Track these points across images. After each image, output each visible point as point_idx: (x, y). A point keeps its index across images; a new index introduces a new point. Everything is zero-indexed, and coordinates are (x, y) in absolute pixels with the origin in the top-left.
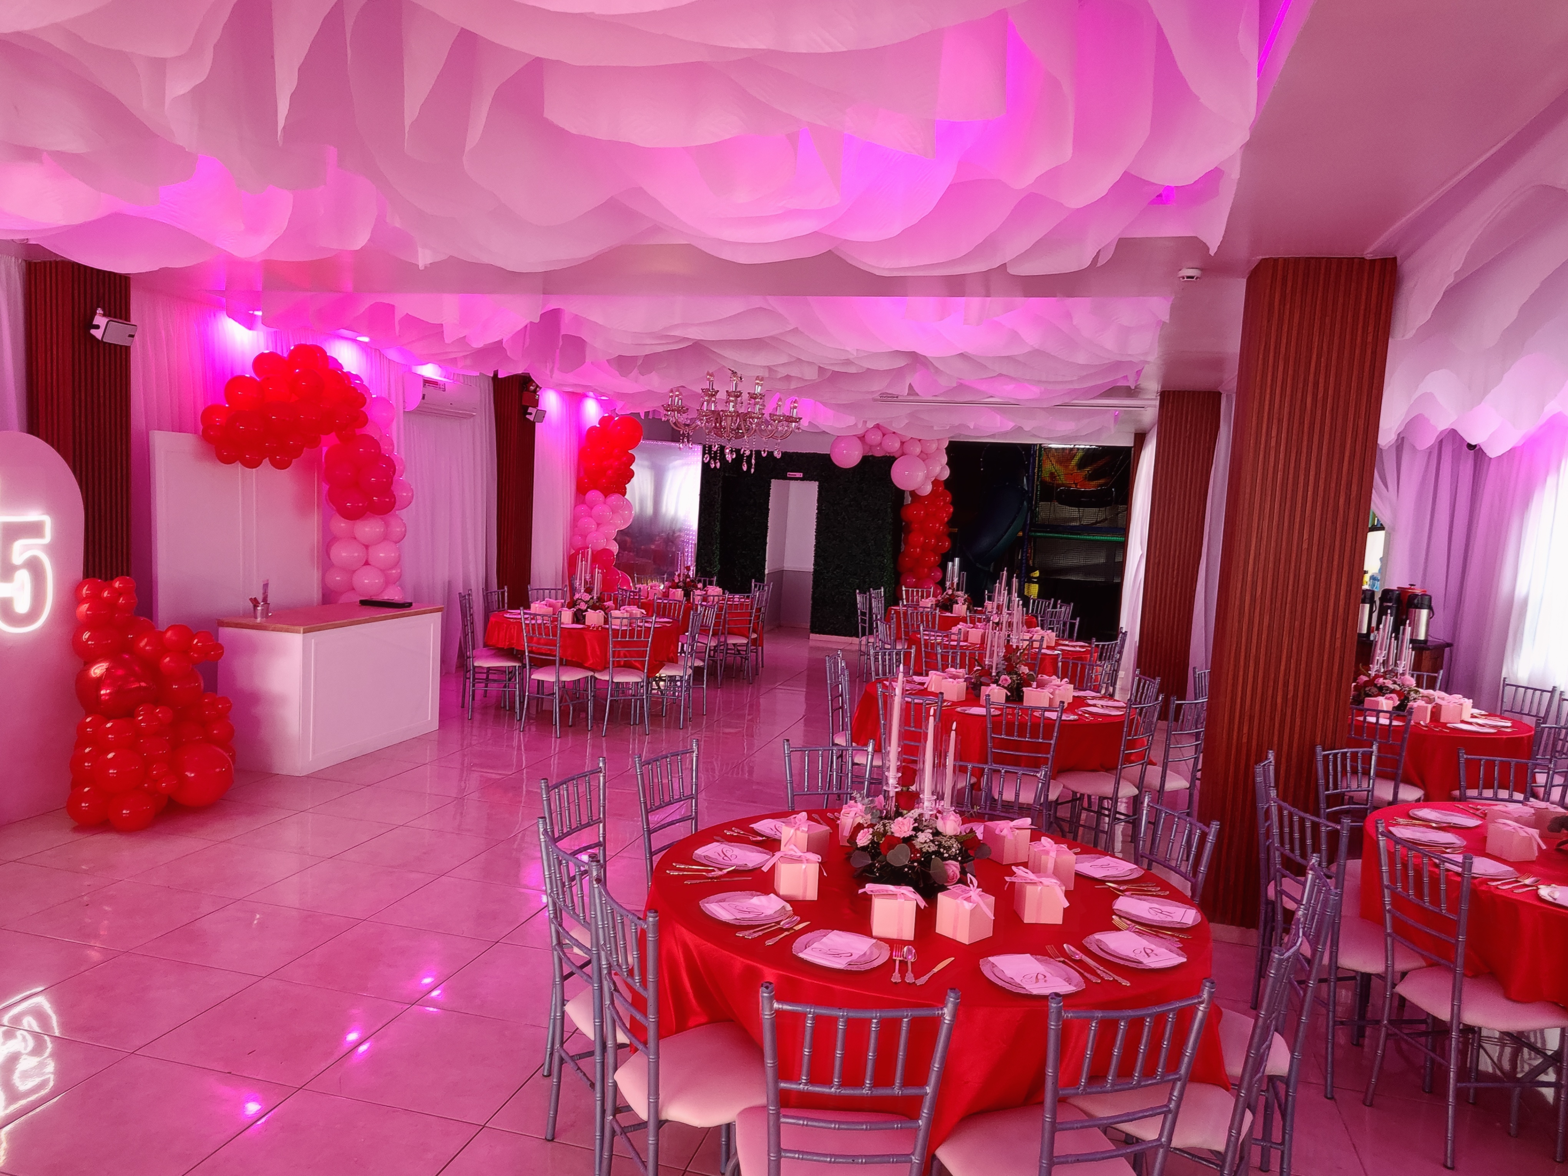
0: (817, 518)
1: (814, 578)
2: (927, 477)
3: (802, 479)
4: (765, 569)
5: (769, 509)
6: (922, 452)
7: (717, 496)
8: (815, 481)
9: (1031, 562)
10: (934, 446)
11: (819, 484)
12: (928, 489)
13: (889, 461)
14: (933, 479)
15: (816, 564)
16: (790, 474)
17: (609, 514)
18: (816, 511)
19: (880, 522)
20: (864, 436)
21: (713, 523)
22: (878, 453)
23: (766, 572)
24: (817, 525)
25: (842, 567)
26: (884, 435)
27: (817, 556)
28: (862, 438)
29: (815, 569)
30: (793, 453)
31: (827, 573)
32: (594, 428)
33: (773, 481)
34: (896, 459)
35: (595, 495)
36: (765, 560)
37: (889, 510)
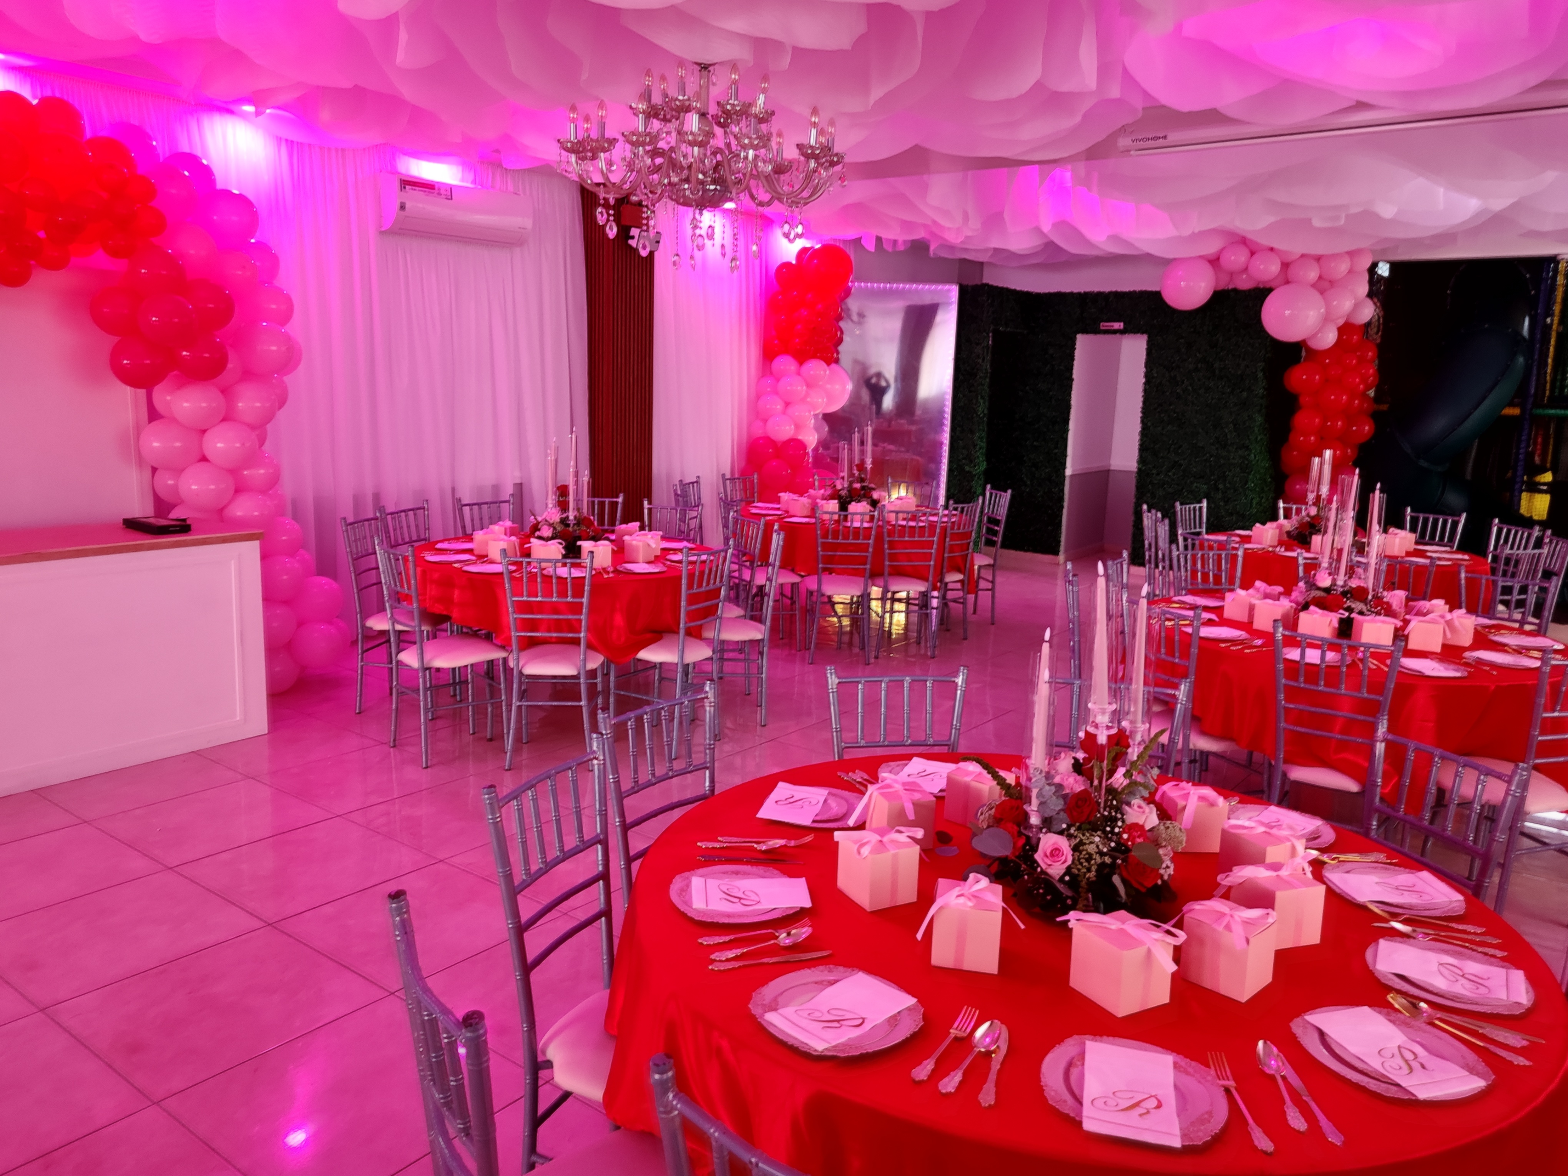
0: (1145, 390)
1: (1138, 482)
2: (1327, 319)
3: (1122, 332)
4: (1064, 468)
5: (1072, 380)
6: (1320, 277)
7: (980, 361)
8: (1143, 333)
9: (1537, 459)
10: (1343, 267)
11: (1149, 337)
12: (1329, 338)
13: (1261, 293)
14: (1341, 322)
15: (1142, 460)
16: (1104, 325)
17: (801, 388)
18: (1144, 380)
19: (1245, 394)
20: (1218, 259)
21: (974, 401)
22: (1244, 283)
23: (1068, 472)
24: (1144, 402)
25: (1181, 465)
26: (1252, 253)
27: (1143, 448)
28: (1214, 261)
29: (1139, 469)
30: (1110, 293)
31: (1158, 474)
32: (787, 265)
33: (1079, 337)
34: (1270, 290)
35: (785, 364)
36: (1065, 456)
37: (1260, 375)
